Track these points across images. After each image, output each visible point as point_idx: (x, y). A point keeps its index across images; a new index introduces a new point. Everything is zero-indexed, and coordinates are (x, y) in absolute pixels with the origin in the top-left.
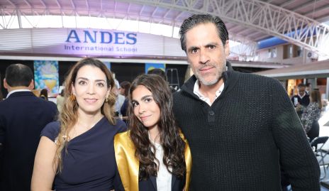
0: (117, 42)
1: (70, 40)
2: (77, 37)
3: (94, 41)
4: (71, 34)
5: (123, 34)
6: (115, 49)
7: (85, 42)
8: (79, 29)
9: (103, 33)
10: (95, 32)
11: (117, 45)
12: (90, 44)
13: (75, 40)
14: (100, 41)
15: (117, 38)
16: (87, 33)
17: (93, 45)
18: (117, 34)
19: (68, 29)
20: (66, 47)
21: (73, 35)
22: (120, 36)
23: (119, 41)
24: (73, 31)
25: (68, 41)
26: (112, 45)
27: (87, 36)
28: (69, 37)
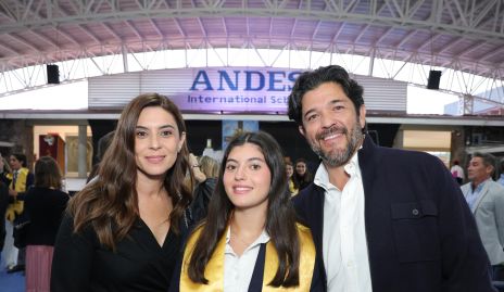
0: (272, 88)
1: (197, 86)
2: (207, 82)
3: (234, 88)
4: (198, 76)
5: (284, 73)
6: (269, 100)
7: (221, 89)
8: (211, 69)
9: (249, 74)
10: (237, 73)
11: (272, 93)
12: (228, 92)
13: (205, 86)
14: (245, 87)
15: (272, 81)
16: (223, 74)
17: (233, 94)
18: (272, 74)
19: (194, 69)
20: (190, 99)
21: (202, 79)
22: (277, 77)
23: (277, 85)
24: (202, 72)
25: (193, 88)
26: (264, 92)
27: (224, 80)
28: (196, 82)
